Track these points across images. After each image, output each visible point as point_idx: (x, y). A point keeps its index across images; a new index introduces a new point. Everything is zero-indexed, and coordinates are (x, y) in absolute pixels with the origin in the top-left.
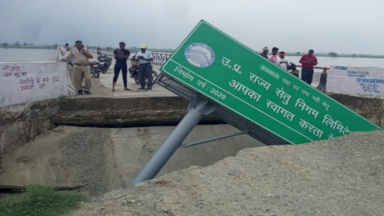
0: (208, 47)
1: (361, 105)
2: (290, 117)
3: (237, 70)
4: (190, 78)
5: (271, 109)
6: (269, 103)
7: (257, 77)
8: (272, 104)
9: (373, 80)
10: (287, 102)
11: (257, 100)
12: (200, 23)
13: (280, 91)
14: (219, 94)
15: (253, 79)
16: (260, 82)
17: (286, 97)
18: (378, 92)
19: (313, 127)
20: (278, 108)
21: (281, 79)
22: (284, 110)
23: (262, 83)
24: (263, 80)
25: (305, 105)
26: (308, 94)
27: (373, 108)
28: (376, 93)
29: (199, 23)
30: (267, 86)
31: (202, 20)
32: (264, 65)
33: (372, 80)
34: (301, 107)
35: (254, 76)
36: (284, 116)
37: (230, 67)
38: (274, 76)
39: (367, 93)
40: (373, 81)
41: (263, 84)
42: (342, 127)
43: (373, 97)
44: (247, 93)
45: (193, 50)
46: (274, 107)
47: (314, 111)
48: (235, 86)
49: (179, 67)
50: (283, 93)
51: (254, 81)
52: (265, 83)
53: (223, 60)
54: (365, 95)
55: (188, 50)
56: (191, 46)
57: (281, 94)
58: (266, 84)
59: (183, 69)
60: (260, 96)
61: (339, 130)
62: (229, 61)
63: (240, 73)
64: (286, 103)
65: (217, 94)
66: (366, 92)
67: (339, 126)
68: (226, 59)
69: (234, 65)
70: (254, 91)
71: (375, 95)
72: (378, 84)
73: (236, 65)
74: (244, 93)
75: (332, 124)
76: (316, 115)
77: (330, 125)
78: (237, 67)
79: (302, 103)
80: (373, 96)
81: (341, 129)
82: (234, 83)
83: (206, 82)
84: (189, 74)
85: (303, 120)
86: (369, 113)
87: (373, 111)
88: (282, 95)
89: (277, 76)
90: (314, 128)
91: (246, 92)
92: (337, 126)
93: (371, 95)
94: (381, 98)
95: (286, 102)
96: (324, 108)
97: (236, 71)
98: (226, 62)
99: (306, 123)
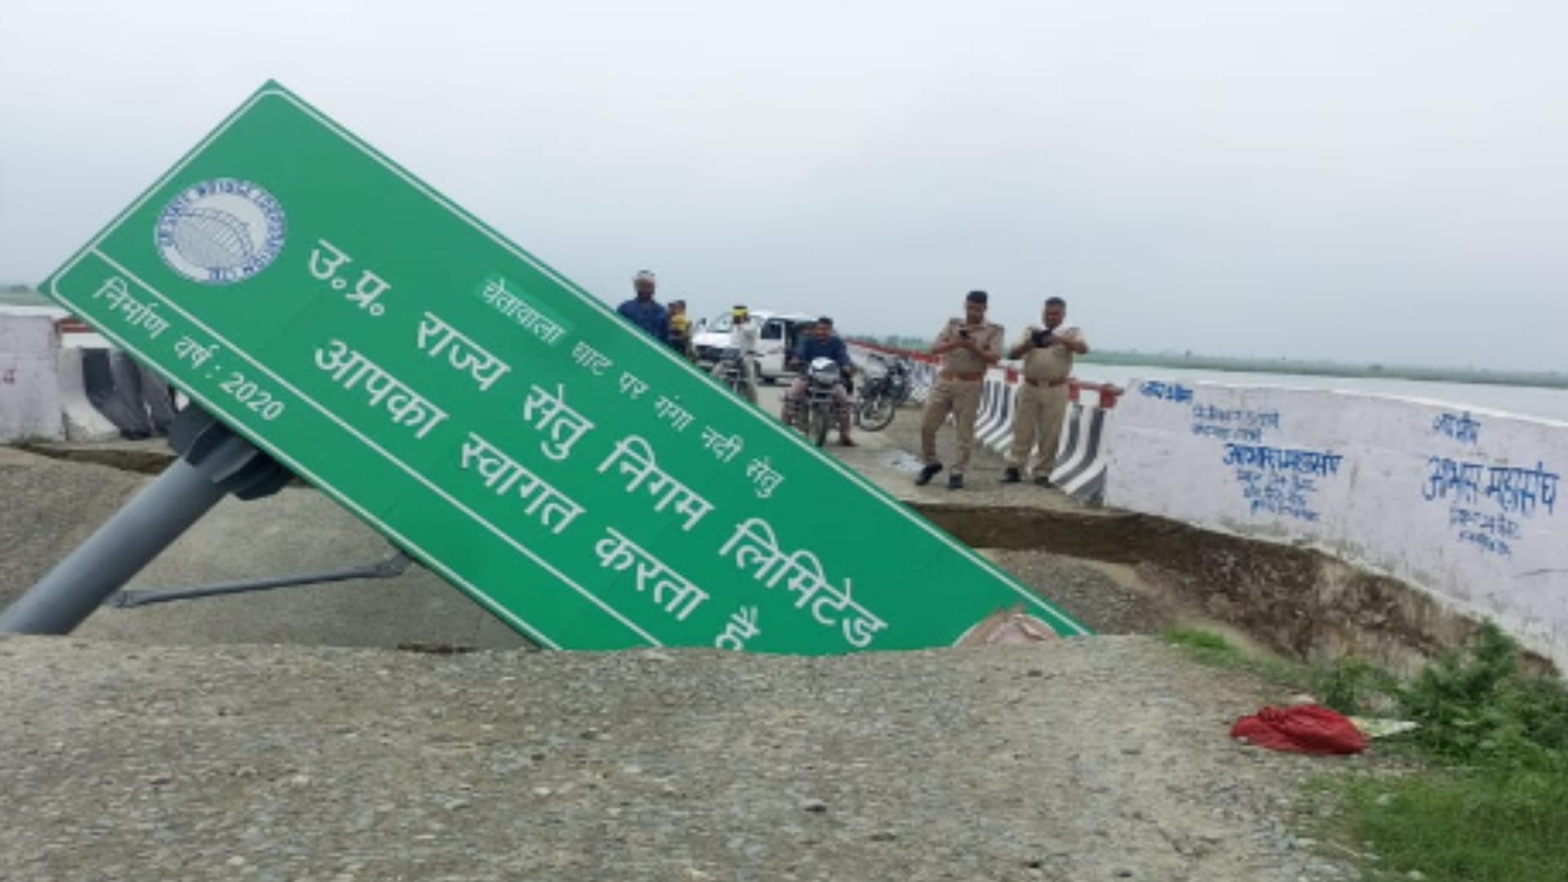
0: (262, 200)
1: (1233, 573)
2: (556, 517)
3: (365, 299)
4: (152, 327)
5: (478, 473)
6: (475, 450)
7: (453, 333)
8: (486, 454)
9: (1291, 459)
10: (565, 448)
11: (420, 434)
12: (260, 96)
13: (546, 397)
14: (255, 398)
15: (431, 341)
16: (461, 357)
17: (564, 426)
18: (1311, 516)
19: (660, 567)
20: (512, 470)
21: (567, 343)
22: (537, 481)
23: (470, 358)
24: (476, 347)
25: (651, 467)
26: (683, 418)
27: (1280, 595)
28: (1301, 520)
29: (255, 95)
30: (485, 373)
31: (271, 84)
32: (502, 281)
33: (1288, 452)
34: (631, 476)
35: (441, 325)
36: (530, 510)
37: (339, 284)
38: (536, 331)
39: (1265, 517)
40: (1295, 459)
41: (471, 364)
42: (820, 581)
43: (1288, 541)
44: (384, 401)
45: (197, 209)
46: (491, 468)
47: (692, 496)
48: (337, 369)
49: (122, 281)
50: (560, 405)
51: (434, 352)
52: (483, 360)
53: (316, 254)
54: (1254, 528)
55: (177, 210)
56: (192, 194)
57: (544, 411)
58: (488, 365)
59: (135, 291)
60: (440, 415)
61: (798, 594)
62: (343, 258)
63: (378, 310)
64: (558, 452)
65: (248, 396)
66: (1260, 511)
67: (805, 573)
68: (331, 248)
69: (361, 276)
70: (417, 391)
71: (1297, 531)
72: (1311, 476)
73: (369, 275)
74: (371, 396)
75: (770, 562)
76: (696, 517)
77: (760, 565)
78: (371, 286)
79: (637, 457)
80: (1285, 533)
81: (809, 593)
82: (335, 356)
83: (215, 347)
84: (153, 309)
85: (618, 535)
86: (1261, 614)
87: (1277, 612)
88: (549, 415)
89: (553, 331)
90: (662, 576)
91: (379, 395)
92: (793, 573)
93: (1277, 529)
94: (1319, 546)
95: (559, 446)
96: (751, 485)
97: (362, 305)
98: (326, 261)
99: (628, 549)
